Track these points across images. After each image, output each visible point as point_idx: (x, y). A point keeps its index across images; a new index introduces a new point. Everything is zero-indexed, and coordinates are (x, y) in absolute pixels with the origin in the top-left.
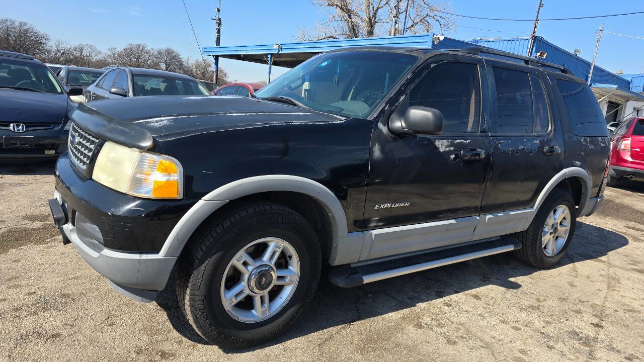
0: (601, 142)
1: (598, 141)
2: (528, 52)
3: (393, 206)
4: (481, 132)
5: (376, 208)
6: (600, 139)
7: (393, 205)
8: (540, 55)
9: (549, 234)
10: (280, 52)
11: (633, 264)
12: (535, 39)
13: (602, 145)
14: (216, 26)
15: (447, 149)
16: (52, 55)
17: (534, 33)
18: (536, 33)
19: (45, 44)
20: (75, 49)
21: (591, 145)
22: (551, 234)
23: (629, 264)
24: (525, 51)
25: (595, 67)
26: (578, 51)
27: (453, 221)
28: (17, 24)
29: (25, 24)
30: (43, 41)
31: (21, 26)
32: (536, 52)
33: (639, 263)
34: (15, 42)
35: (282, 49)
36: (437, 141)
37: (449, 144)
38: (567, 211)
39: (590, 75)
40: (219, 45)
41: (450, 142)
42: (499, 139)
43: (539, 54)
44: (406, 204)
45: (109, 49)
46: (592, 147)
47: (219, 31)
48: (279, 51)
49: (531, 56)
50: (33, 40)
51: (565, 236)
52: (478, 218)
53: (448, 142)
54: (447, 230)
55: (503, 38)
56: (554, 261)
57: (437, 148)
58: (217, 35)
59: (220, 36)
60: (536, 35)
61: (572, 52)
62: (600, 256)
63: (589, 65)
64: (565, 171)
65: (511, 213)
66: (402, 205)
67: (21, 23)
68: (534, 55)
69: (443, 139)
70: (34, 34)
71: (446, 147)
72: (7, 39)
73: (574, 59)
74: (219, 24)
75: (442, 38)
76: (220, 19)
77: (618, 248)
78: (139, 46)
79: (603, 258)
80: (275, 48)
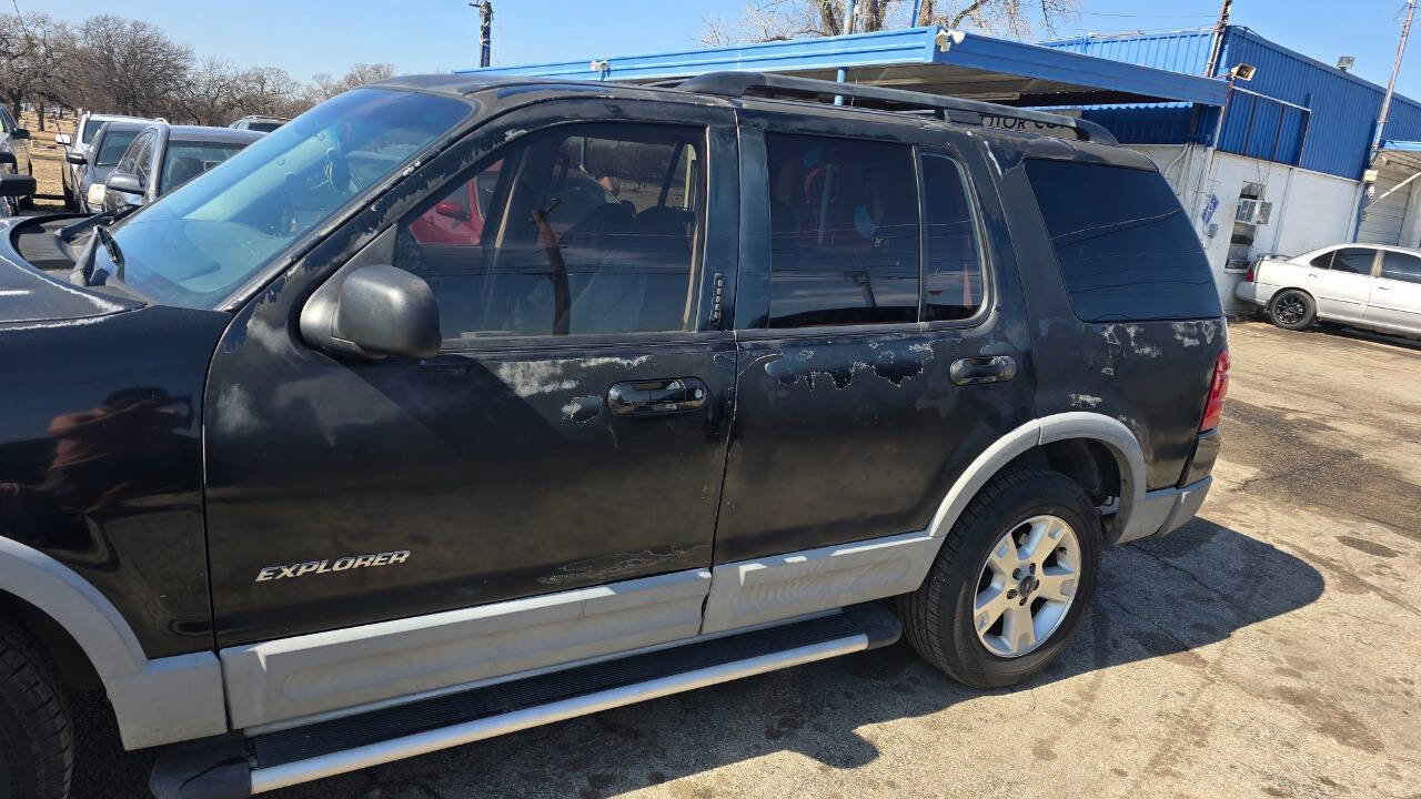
0: (1183, 335)
1: (1173, 332)
2: (1208, 66)
3: (336, 567)
4: (702, 329)
5: (261, 578)
6: (1179, 326)
7: (338, 564)
8: (1238, 73)
9: (1004, 595)
10: (606, 79)
11: (1292, 673)
12: (1227, 32)
13: (1188, 342)
14: (481, 22)
15: (548, 389)
16: (202, 89)
17: (1225, 17)
18: (1230, 18)
19: (184, 68)
20: (246, 78)
21: (1141, 346)
22: (1011, 595)
23: (1280, 671)
24: (1201, 62)
25: (1397, 99)
26: (1350, 60)
27: (604, 591)
28: (128, 26)
29: (144, 27)
30: (182, 63)
31: (137, 32)
32: (1230, 65)
33: (1313, 666)
34: (125, 65)
35: (609, 71)
36: (505, 364)
37: (559, 371)
38: (1065, 532)
39: (1382, 120)
40: (488, 65)
41: (563, 365)
42: (765, 347)
43: (1235, 70)
44: (394, 558)
45: (315, 77)
46: (1147, 350)
47: (486, 32)
48: (603, 76)
49: (1215, 75)
50: (160, 61)
51: (1063, 598)
52: (705, 574)
53: (554, 365)
54: (582, 617)
55: (1149, 34)
56: (1022, 668)
57: (506, 389)
58: (482, 40)
59: (488, 42)
60: (1229, 23)
61: (1333, 63)
62: (1200, 643)
63: (1379, 93)
64: (1032, 425)
65: (840, 552)
66: (377, 561)
67: (135, 24)
68: (1223, 72)
69: (534, 359)
70: (162, 47)
71: (545, 382)
72: (108, 60)
73: (1340, 81)
74: (487, 18)
75: (959, 37)
76: (488, 6)
77: (1277, 613)
78: (377, 69)
79: (1208, 652)
80: (593, 69)
